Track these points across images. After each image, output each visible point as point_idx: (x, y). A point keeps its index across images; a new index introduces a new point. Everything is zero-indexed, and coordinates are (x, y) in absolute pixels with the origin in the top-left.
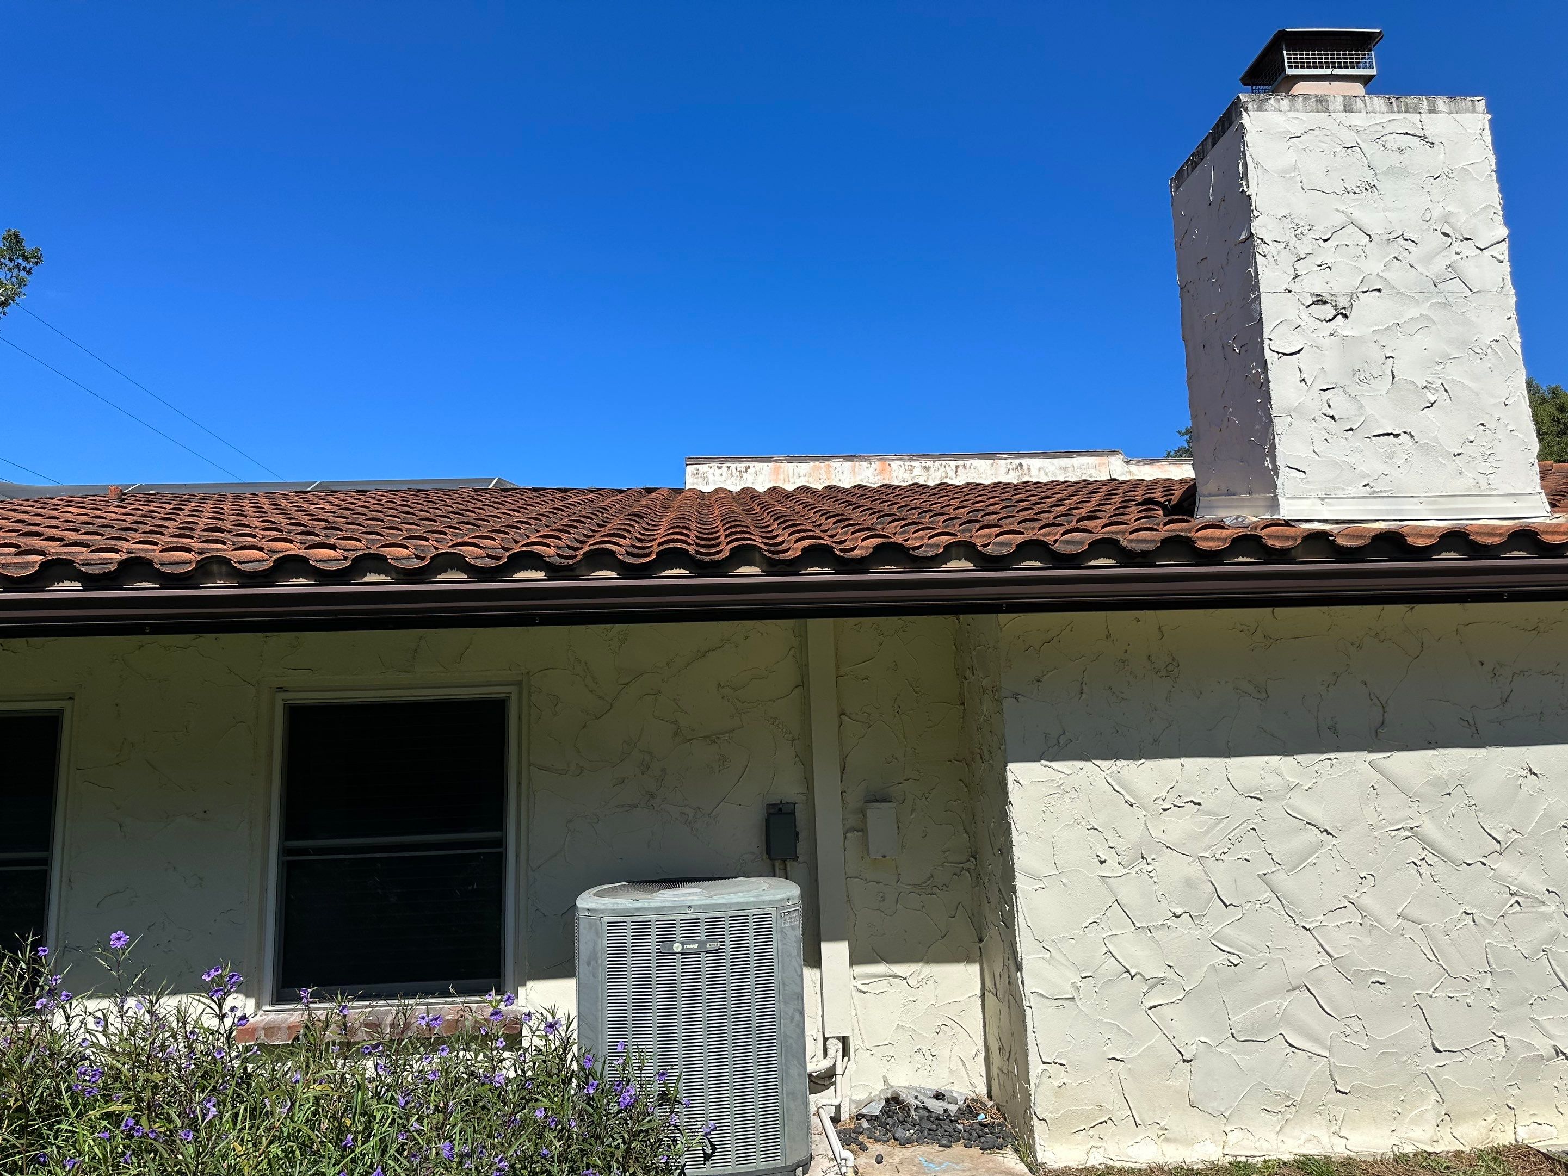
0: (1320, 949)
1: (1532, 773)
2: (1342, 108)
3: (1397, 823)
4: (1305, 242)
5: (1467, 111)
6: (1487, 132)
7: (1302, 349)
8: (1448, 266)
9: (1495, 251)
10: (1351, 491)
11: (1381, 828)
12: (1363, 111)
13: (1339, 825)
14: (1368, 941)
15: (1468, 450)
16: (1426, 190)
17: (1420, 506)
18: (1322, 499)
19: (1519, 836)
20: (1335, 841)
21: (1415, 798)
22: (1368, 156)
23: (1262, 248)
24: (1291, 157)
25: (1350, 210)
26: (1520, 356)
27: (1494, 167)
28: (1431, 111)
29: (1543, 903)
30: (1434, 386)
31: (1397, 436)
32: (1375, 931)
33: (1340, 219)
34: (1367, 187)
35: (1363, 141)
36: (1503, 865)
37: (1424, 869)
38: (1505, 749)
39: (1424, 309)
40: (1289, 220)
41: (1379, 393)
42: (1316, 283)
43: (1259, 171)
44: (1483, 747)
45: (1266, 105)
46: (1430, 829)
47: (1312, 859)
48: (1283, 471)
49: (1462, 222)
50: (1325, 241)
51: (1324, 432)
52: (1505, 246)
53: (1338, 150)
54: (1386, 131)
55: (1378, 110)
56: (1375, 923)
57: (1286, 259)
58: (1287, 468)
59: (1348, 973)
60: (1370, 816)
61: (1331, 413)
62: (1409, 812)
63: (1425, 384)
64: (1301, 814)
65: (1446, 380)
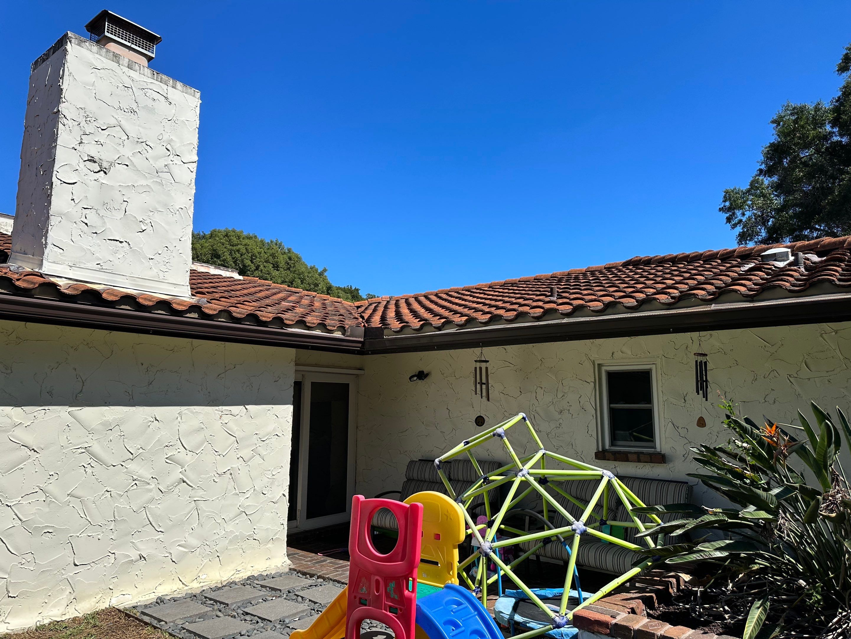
0: (15, 517)
1: (156, 420)
2: (127, 65)
3: (78, 445)
4: (91, 126)
5: (191, 94)
6: (198, 108)
7: (76, 183)
8: (166, 165)
9: (190, 166)
10: (89, 265)
11: (68, 447)
12: (138, 72)
13: (42, 446)
14: (47, 510)
15: (157, 257)
16: (162, 124)
17: (126, 281)
18: (71, 266)
19: (144, 451)
20: (38, 455)
21: (91, 432)
22: (136, 95)
23: (64, 120)
24: (92, 78)
25: (120, 119)
26: (192, 219)
27: (198, 126)
28: (173, 87)
29: (149, 484)
30: (146, 222)
31: (121, 242)
32: (52, 505)
33: (113, 122)
34: (132, 111)
35: (135, 87)
36: (131, 466)
37: (89, 470)
38: (145, 407)
39: (149, 182)
40: (83, 111)
41: (116, 218)
42: (92, 150)
43: (71, 78)
44: (134, 406)
45: (83, 44)
46: (96, 448)
47: (21, 466)
48: (50, 246)
49: (177, 146)
50: (102, 130)
51: (80, 231)
52: (195, 165)
53: (120, 86)
54: (148, 87)
55: (146, 74)
56: (53, 500)
57: (77, 133)
58: (53, 246)
59: (30, 529)
60: (63, 441)
61: (86, 222)
62: (86, 439)
63: (141, 220)
64: (19, 441)
65: (153, 221)
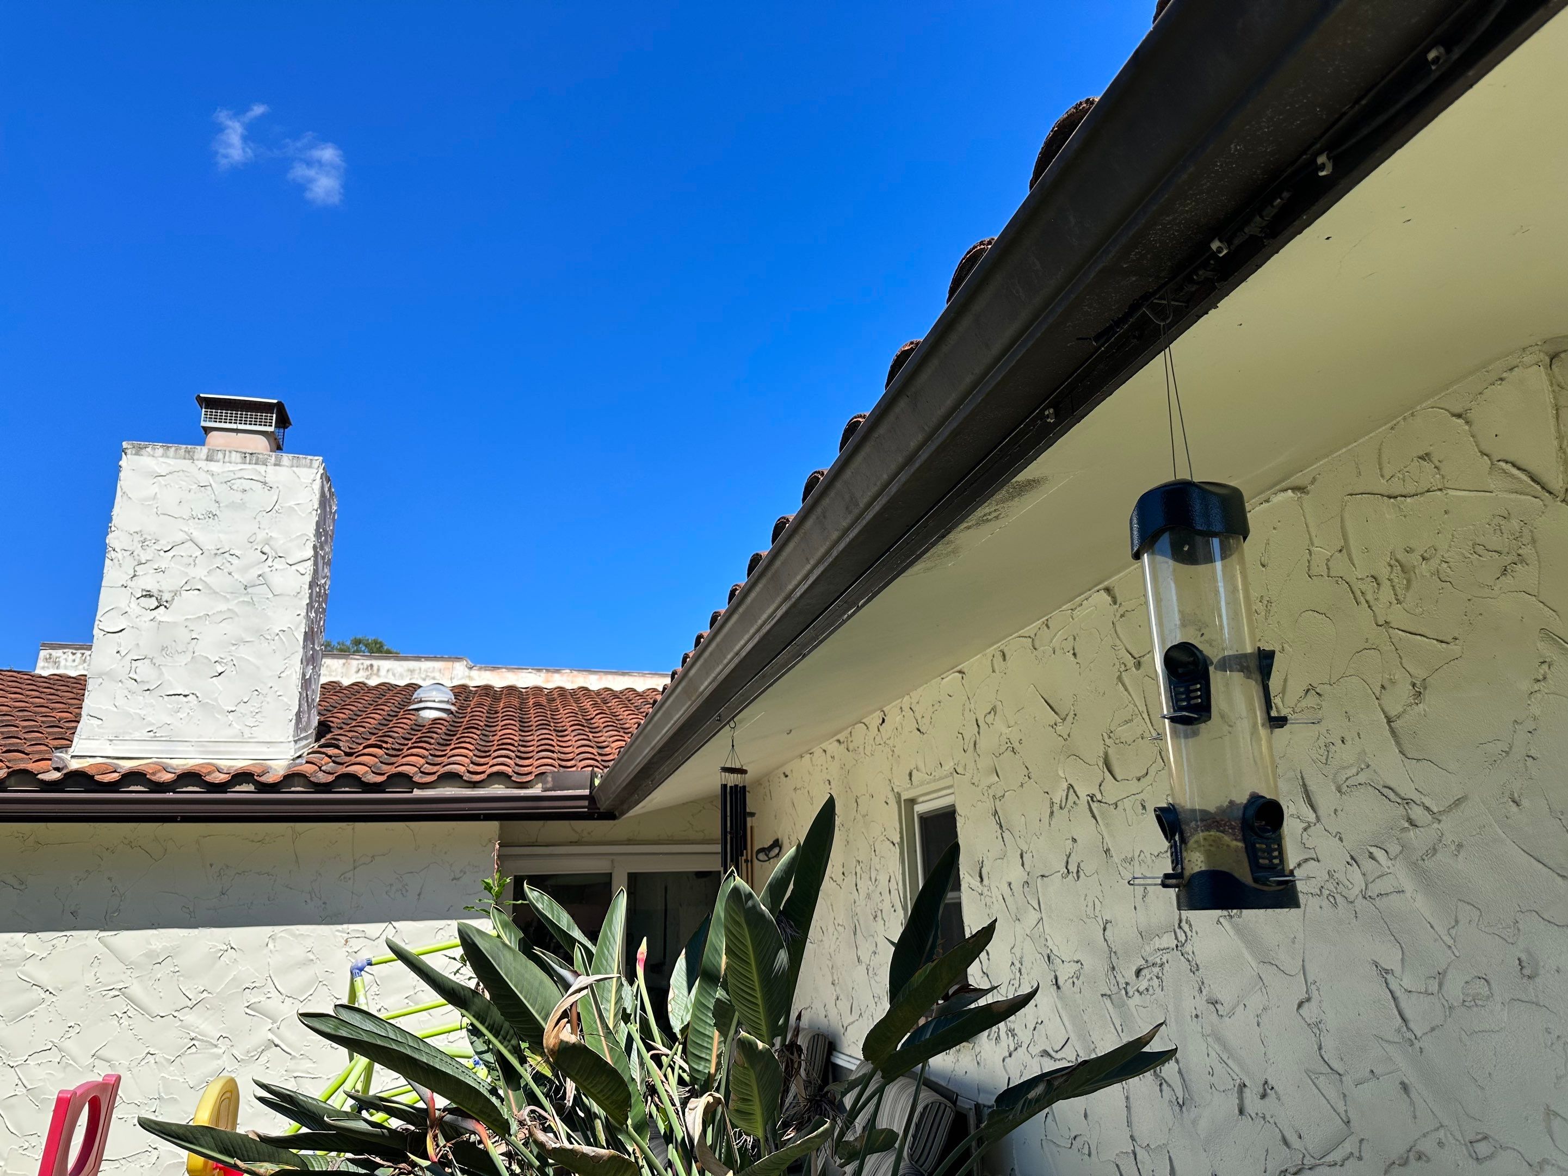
0: (20, 1083)
1: (232, 948)
3: (109, 985)
4: (149, 552)
5: (305, 466)
6: (318, 482)
7: (124, 629)
8: (260, 576)
9: (301, 568)
10: (137, 735)
11: (96, 988)
12: (222, 461)
13: (60, 986)
14: (62, 1075)
15: (242, 708)
16: (257, 520)
17: (191, 748)
19: (210, 995)
20: (54, 999)
21: (130, 966)
22: (216, 493)
23: (111, 554)
24: (155, 489)
25: (191, 531)
26: (301, 642)
27: (316, 507)
28: (275, 465)
29: (216, 1046)
30: (225, 661)
31: (185, 696)
32: (69, 1069)
33: (181, 537)
34: (210, 515)
35: (214, 481)
36: (189, 1018)
37: (125, 1021)
39: (232, 605)
40: (139, 535)
41: (179, 664)
42: (148, 581)
43: (125, 497)
44: (196, 927)
46: (136, 990)
47: (32, 1013)
48: (84, 719)
49: (279, 544)
50: (165, 552)
51: (126, 691)
52: (309, 563)
53: (193, 487)
54: (236, 477)
55: (233, 460)
56: (71, 1062)
57: (129, 565)
58: (89, 717)
59: (37, 1101)
60: (89, 979)
61: (135, 677)
62: (123, 977)
63: (217, 659)
64: (29, 978)
65: (237, 658)
